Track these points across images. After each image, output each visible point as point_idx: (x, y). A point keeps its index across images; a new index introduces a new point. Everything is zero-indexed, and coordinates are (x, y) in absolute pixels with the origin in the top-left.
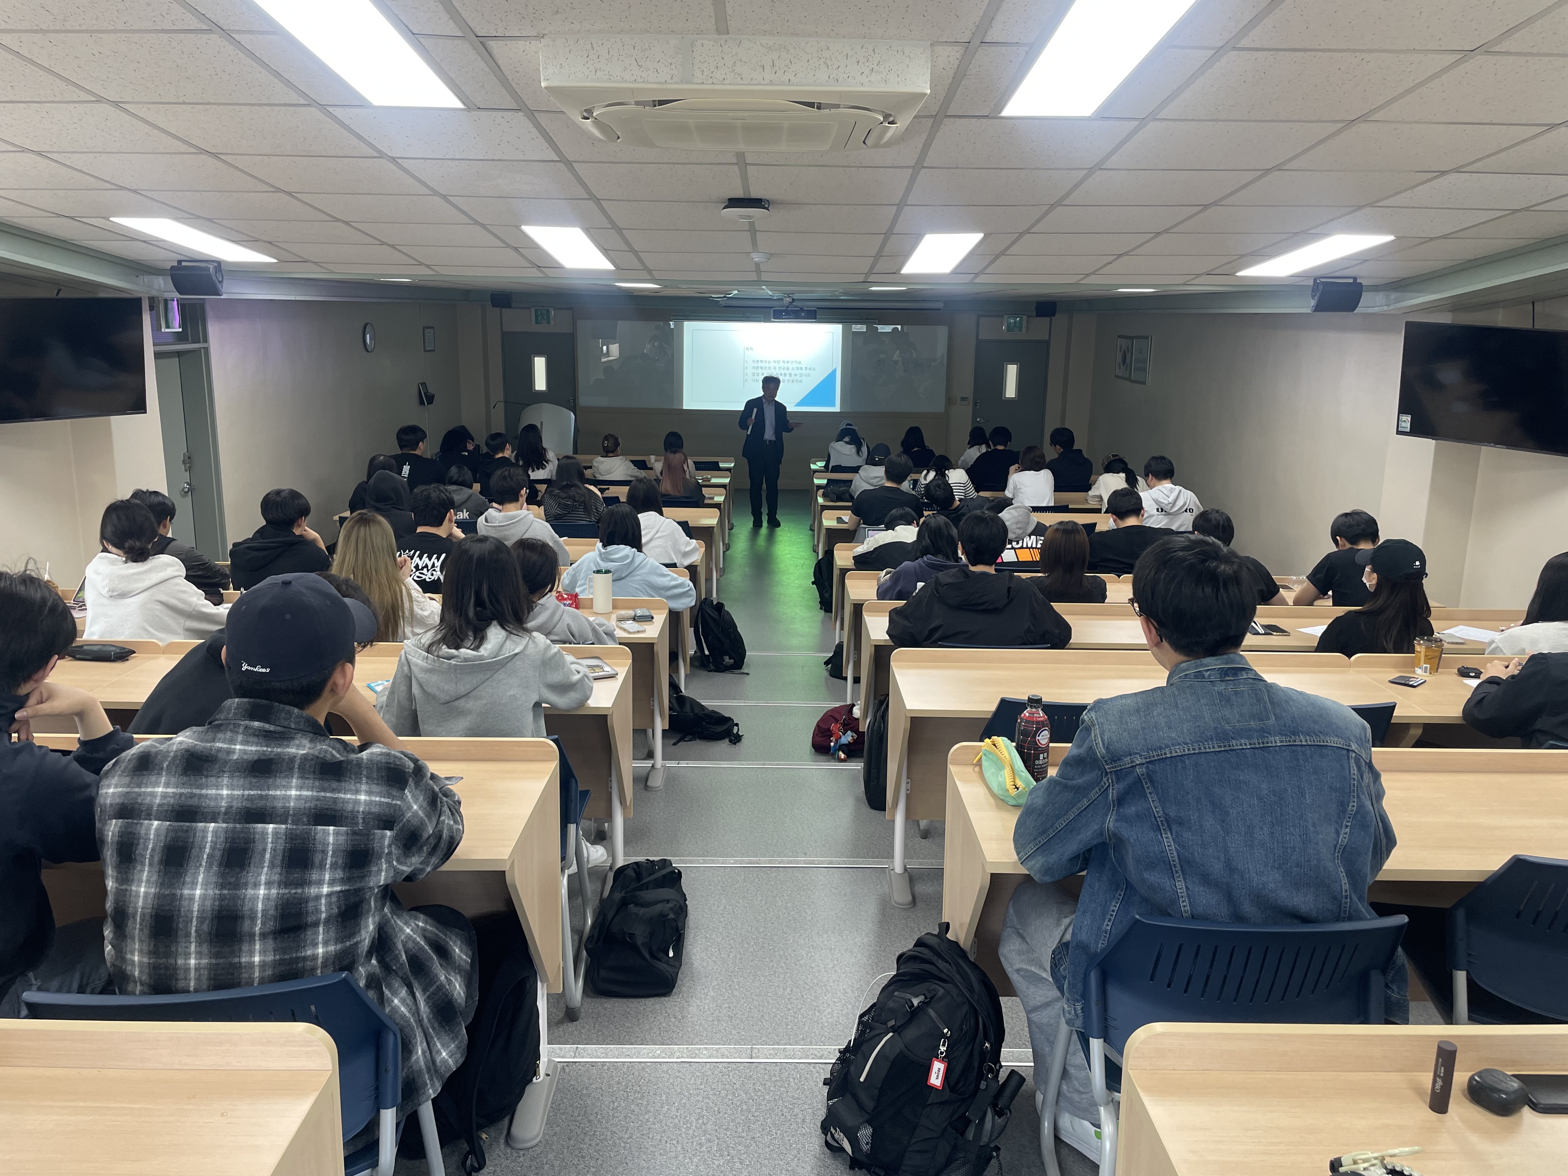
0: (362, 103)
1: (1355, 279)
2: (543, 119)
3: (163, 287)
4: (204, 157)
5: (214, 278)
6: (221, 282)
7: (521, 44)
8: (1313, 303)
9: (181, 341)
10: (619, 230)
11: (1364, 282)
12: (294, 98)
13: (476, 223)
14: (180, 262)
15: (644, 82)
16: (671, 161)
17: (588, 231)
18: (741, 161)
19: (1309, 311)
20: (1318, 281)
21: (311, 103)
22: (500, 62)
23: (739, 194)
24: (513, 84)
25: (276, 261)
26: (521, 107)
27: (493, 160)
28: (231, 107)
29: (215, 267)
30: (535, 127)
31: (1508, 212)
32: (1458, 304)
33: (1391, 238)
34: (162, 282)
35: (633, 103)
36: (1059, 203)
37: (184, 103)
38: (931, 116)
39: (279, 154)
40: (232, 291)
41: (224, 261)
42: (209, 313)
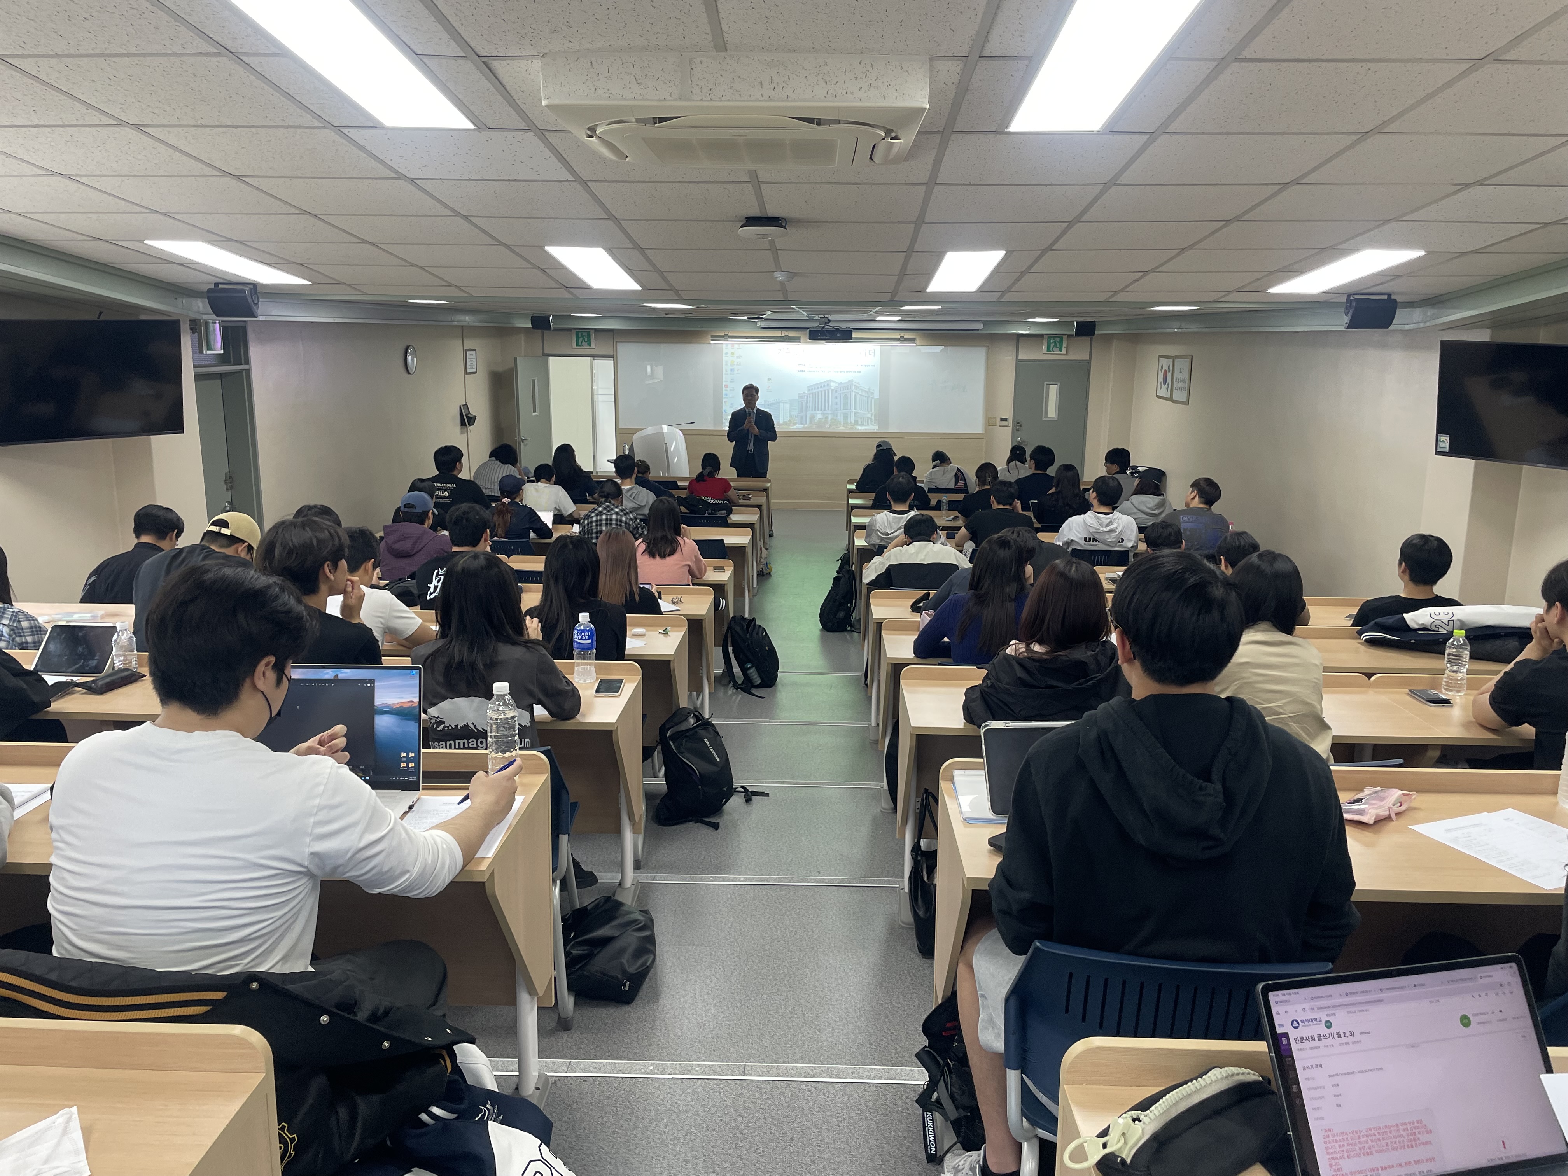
0: (376, 126)
1: (1389, 295)
2: (552, 138)
3: (201, 308)
4: (227, 180)
5: (250, 300)
6: (256, 304)
7: (523, 63)
8: (1347, 319)
9: (224, 363)
10: (641, 250)
11: (1399, 299)
12: (308, 120)
13: (501, 243)
14: (216, 284)
15: (643, 99)
16: (684, 180)
17: (610, 251)
18: (755, 181)
19: (1342, 328)
20: (1351, 298)
21: (326, 124)
22: (504, 82)
23: (756, 212)
24: (519, 104)
25: (310, 283)
26: (530, 127)
27: (509, 180)
28: (248, 129)
29: (251, 290)
30: (546, 146)
31: (1538, 226)
32: (1496, 320)
33: (1422, 253)
34: (201, 305)
35: (634, 120)
36: (1078, 220)
37: (202, 126)
38: (938, 132)
39: (301, 175)
40: (268, 312)
41: (259, 284)
42: (251, 336)
